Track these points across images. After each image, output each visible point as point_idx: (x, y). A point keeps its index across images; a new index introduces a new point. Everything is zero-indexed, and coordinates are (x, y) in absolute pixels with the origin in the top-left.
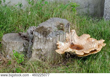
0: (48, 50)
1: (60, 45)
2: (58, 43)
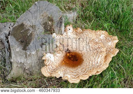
0: (33, 65)
1: (47, 60)
2: (45, 58)
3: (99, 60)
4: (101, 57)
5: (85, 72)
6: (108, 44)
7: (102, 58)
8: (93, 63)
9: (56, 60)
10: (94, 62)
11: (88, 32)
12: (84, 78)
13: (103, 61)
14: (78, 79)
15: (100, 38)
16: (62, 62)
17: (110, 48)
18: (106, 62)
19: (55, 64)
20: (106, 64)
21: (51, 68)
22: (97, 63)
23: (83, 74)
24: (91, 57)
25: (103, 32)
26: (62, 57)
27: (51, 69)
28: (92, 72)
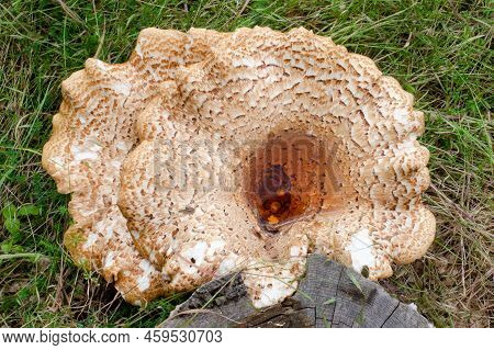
4: (238, 57)
6: (126, 93)
10: (267, 80)
21: (388, 224)
22: (264, 66)
24: (253, 104)
27: (396, 221)
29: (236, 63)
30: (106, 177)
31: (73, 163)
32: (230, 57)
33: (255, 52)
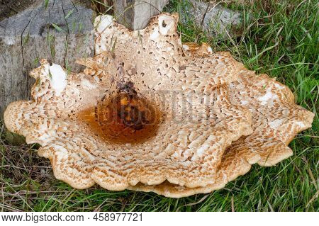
2: (37, 73)
3: (200, 152)
4: (213, 143)
5: (127, 166)
6: (270, 123)
7: (212, 148)
8: (176, 155)
9: (68, 93)
10: (181, 151)
11: (220, 57)
12: (107, 181)
13: (213, 161)
14: (87, 177)
15: (260, 99)
16: (88, 112)
17: (267, 138)
18: (222, 171)
19: (60, 106)
20: (221, 176)
22: (189, 158)
23: (116, 168)
24: (181, 132)
25: (277, 85)
26: (96, 98)
28: (146, 173)
29: (211, 138)
30: (245, 92)
31: (270, 89)
32: (218, 137)
33: (202, 163)
